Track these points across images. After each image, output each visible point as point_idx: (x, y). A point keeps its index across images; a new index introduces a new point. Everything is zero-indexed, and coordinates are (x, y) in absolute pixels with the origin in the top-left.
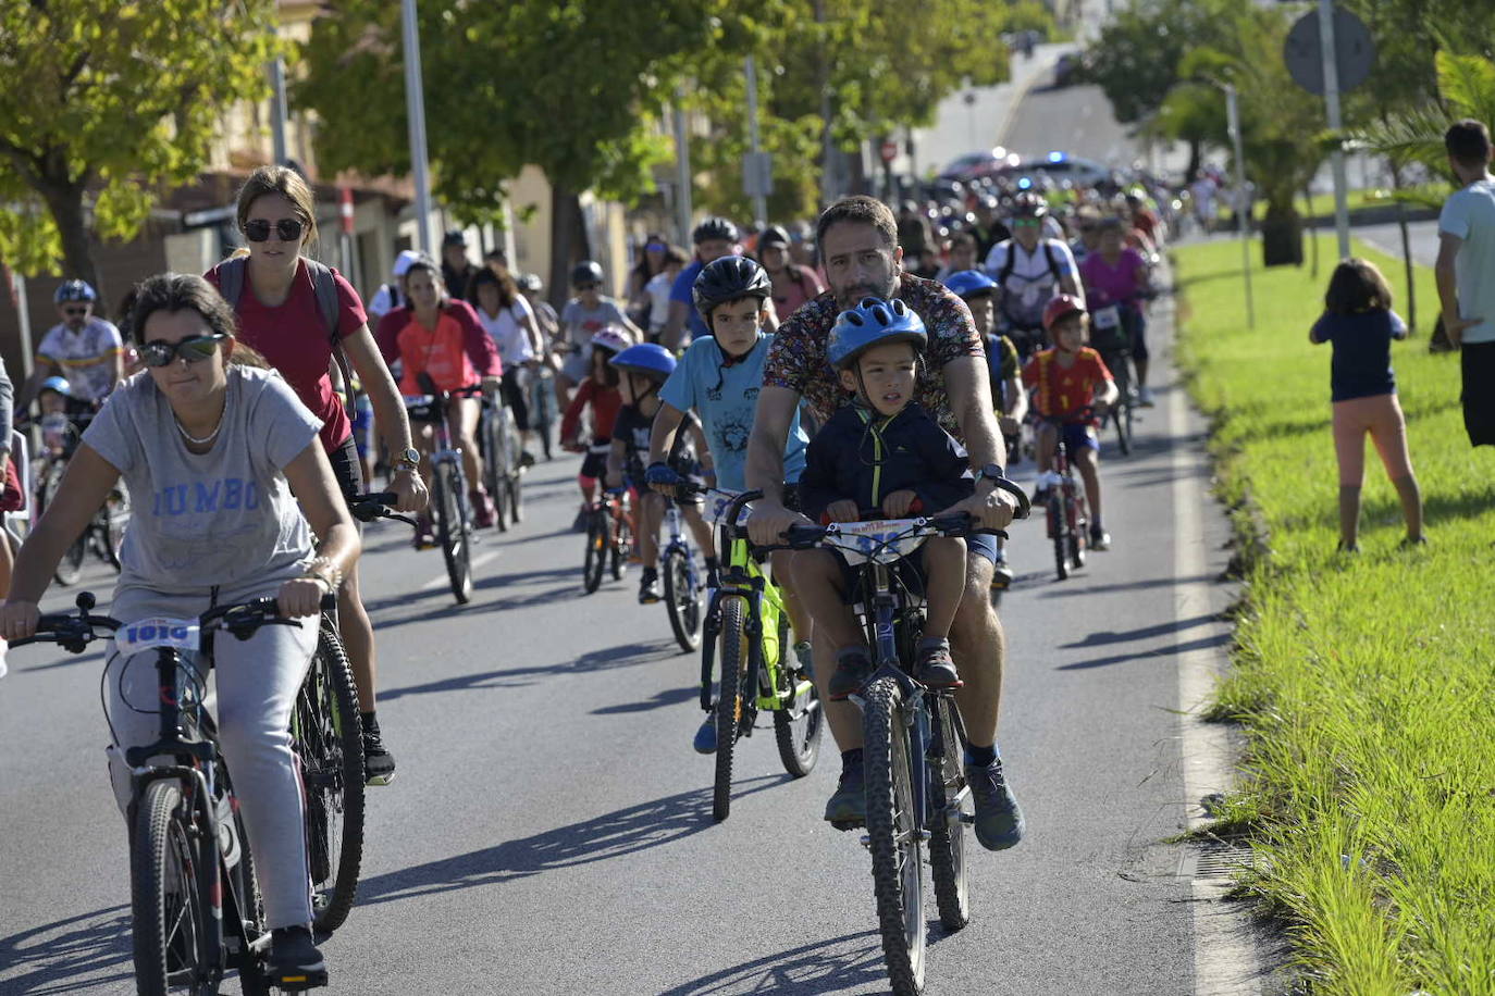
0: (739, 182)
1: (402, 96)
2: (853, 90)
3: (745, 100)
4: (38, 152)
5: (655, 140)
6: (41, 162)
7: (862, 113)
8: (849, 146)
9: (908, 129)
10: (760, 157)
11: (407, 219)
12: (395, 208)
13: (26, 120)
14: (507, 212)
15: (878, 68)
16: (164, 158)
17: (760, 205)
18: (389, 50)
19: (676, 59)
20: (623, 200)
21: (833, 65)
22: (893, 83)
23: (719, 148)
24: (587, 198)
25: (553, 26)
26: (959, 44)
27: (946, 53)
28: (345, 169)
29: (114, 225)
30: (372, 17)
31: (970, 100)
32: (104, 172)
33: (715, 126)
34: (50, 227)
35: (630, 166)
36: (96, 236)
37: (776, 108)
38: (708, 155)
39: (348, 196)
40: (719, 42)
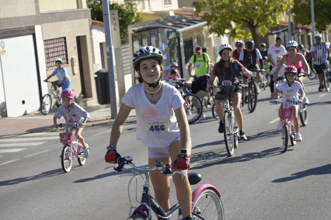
1: (310, 10)
4: (249, 21)
6: (249, 22)
11: (310, 32)
12: (308, 30)
13: (247, 15)
14: (327, 31)
16: (270, 22)
18: (307, 3)
28: (299, 23)
29: (261, 34)
32: (259, 24)
34: (250, 34)
36: (258, 35)
39: (300, 28)
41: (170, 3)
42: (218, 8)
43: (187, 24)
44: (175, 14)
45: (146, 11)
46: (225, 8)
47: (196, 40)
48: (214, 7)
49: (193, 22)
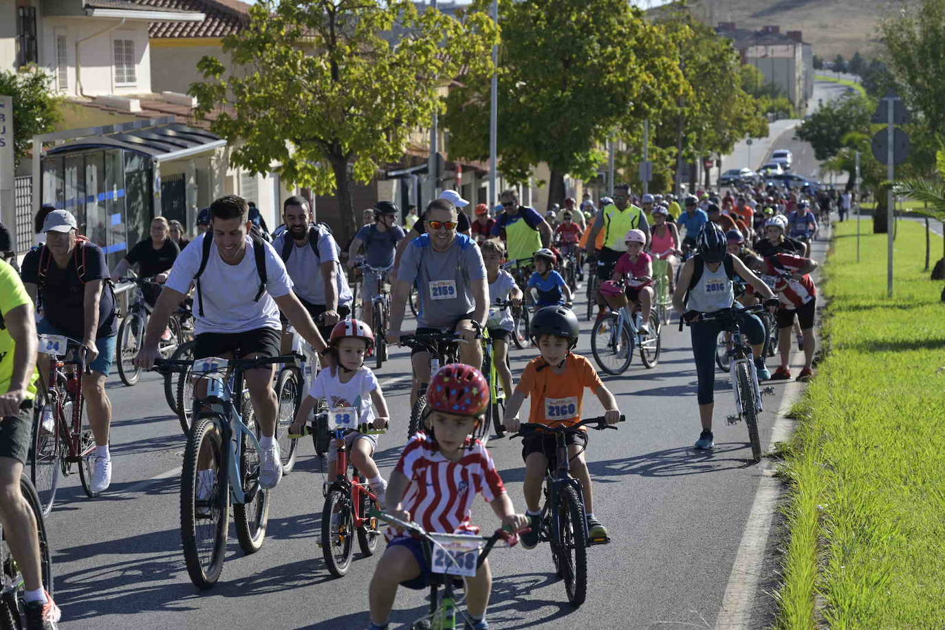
0: (638, 174)
1: (488, 126)
2: (693, 136)
3: (643, 137)
4: (330, 142)
5: (600, 153)
6: (331, 147)
7: (697, 147)
8: (690, 161)
9: (719, 154)
10: (647, 164)
11: (485, 180)
12: (480, 175)
14: (530, 181)
15: (706, 126)
17: (646, 186)
19: (612, 119)
20: (584, 178)
21: (686, 123)
22: (712, 134)
23: (629, 158)
24: (567, 176)
25: (558, 100)
26: (745, 117)
27: (738, 121)
28: (460, 156)
29: (359, 177)
30: (477, 89)
31: (749, 143)
32: (357, 153)
33: (628, 147)
34: (332, 175)
35: (588, 164)
36: (352, 180)
37: (657, 142)
38: (624, 161)
39: (460, 168)
40: (632, 113)
41: (131, 79)
42: (255, 104)
43: (179, 142)
44: (143, 108)
45: (70, 93)
46: (274, 107)
47: (192, 180)
48: (246, 100)
49: (192, 138)
